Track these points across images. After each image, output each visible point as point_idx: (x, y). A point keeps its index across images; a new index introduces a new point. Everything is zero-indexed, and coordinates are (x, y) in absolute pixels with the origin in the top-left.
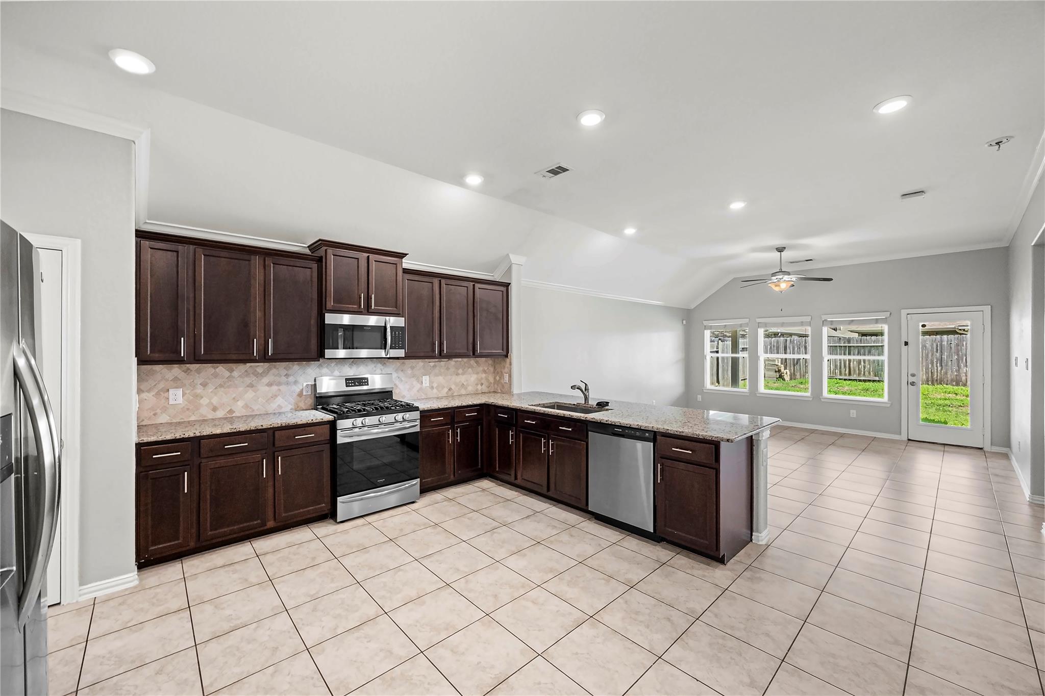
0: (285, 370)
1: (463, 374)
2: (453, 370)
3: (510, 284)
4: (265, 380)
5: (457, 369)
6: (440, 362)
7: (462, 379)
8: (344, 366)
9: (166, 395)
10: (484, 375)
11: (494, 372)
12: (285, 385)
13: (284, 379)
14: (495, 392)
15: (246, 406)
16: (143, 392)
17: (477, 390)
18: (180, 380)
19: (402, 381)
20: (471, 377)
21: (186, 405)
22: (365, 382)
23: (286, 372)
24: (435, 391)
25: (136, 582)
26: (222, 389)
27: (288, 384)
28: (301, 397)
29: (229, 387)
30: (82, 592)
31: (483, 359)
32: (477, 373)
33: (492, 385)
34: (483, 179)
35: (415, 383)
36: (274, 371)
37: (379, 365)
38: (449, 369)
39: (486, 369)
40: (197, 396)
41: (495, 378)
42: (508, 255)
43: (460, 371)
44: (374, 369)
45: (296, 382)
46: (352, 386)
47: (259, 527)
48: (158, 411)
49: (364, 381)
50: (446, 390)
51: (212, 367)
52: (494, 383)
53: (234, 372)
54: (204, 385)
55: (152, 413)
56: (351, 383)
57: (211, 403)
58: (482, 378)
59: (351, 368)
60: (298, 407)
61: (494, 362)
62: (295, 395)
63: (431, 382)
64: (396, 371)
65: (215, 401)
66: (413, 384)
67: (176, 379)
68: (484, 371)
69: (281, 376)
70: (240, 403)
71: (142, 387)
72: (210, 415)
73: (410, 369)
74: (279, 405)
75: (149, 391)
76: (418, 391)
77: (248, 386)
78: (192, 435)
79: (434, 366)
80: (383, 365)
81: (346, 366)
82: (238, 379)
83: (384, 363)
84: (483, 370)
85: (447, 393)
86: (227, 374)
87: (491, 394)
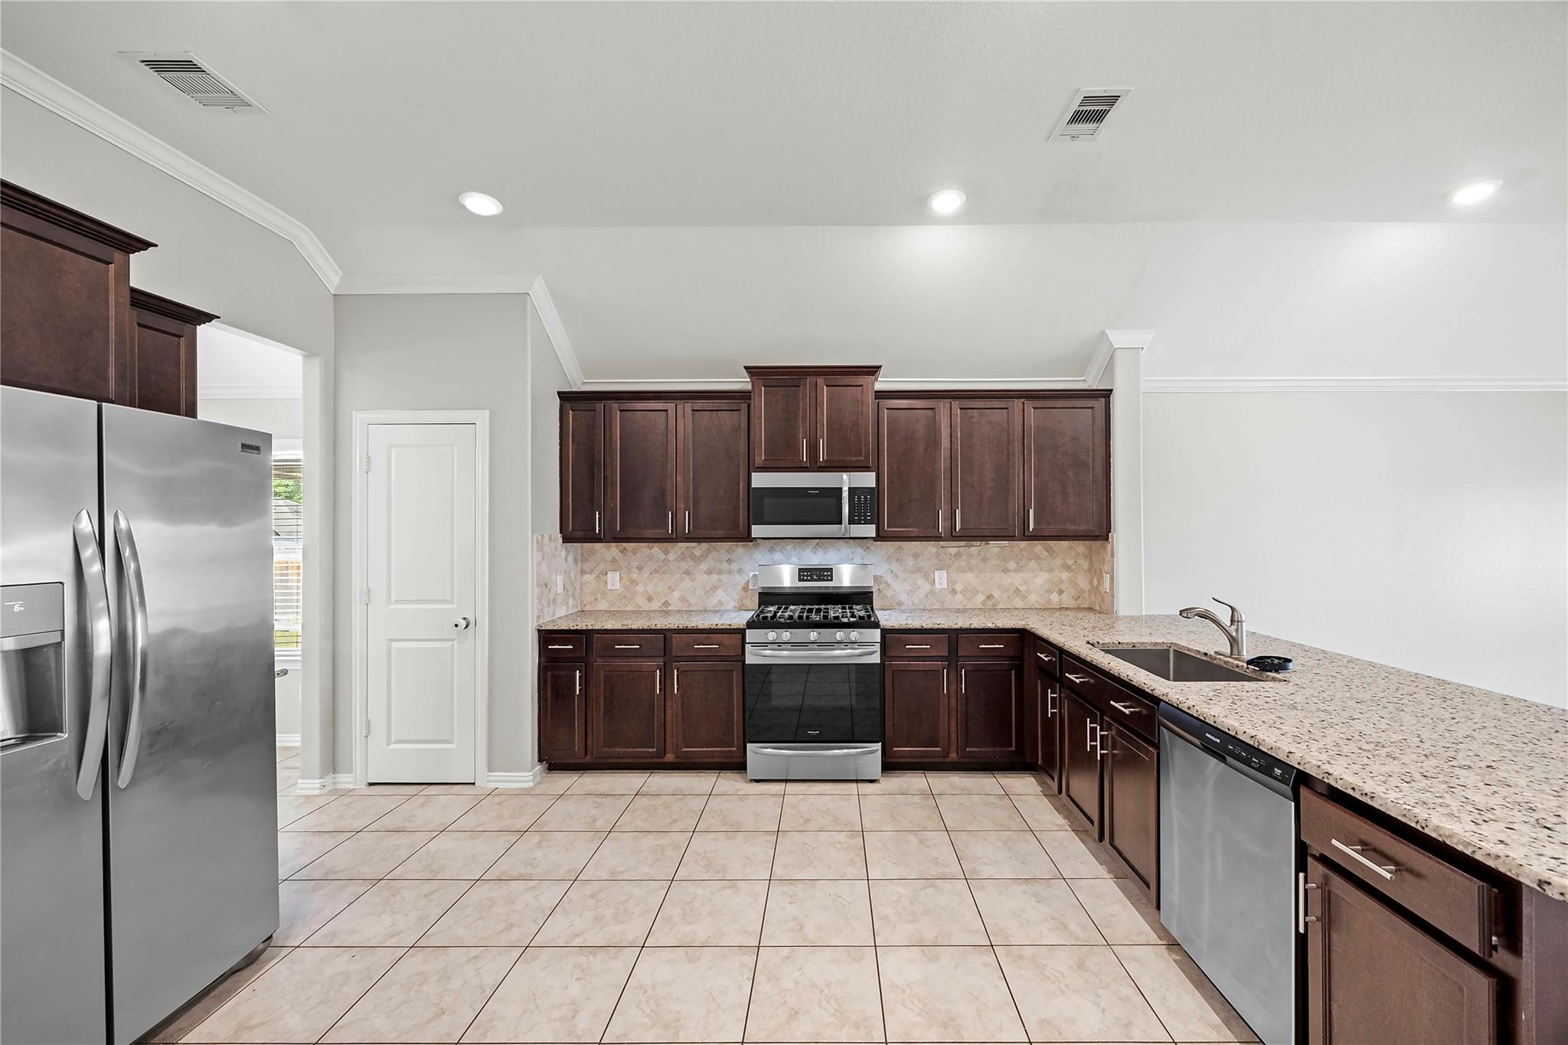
0: (727, 554)
1: (1018, 570)
2: (997, 562)
3: (1111, 390)
4: (704, 566)
5: (1006, 561)
6: (969, 547)
7: (1016, 579)
8: (805, 550)
9: (604, 578)
10: (1065, 575)
11: (1090, 571)
12: (727, 573)
13: (725, 566)
14: (1090, 609)
15: (682, 599)
16: (586, 573)
17: (1049, 601)
18: (617, 561)
19: (896, 576)
20: (1036, 577)
21: (623, 591)
22: (828, 576)
23: (729, 556)
24: (959, 597)
25: (531, 784)
26: (657, 575)
27: (730, 572)
28: (746, 592)
29: (664, 573)
30: (490, 778)
31: (1065, 544)
32: (1051, 570)
33: (1086, 595)
34: (964, 197)
35: (921, 581)
36: (713, 554)
37: (859, 551)
38: (988, 560)
39: (1070, 563)
40: (634, 582)
41: (1091, 582)
42: (1103, 333)
43: (1012, 565)
44: (851, 556)
45: (740, 571)
46: (807, 580)
47: (657, 758)
48: (599, 596)
49: (826, 573)
50: (981, 598)
51: (648, 547)
52: (1090, 592)
53: (670, 554)
54: (640, 568)
55: (593, 598)
56: (807, 576)
57: (646, 591)
58: (1062, 581)
59: (815, 553)
60: (743, 605)
61: (1090, 549)
62: (740, 588)
63: (950, 581)
64: (888, 560)
65: (650, 589)
66: (916, 584)
67: (614, 560)
68: (1067, 567)
69: (723, 561)
70: (676, 594)
71: (585, 568)
72: (646, 606)
73: (911, 558)
74: (720, 601)
75: (591, 572)
76: (926, 596)
77: (684, 573)
78: (584, 628)
79: (958, 555)
80: (865, 550)
81: (808, 551)
82: (674, 563)
83: (868, 548)
84: (1062, 565)
85: (983, 603)
86: (662, 556)
87: (1081, 615)
